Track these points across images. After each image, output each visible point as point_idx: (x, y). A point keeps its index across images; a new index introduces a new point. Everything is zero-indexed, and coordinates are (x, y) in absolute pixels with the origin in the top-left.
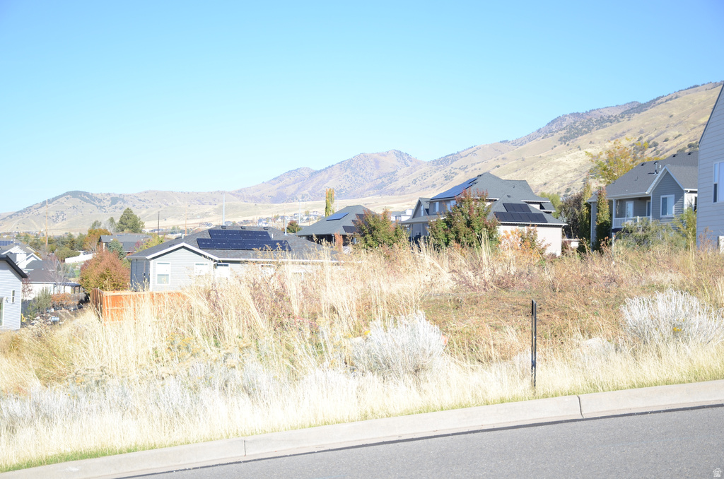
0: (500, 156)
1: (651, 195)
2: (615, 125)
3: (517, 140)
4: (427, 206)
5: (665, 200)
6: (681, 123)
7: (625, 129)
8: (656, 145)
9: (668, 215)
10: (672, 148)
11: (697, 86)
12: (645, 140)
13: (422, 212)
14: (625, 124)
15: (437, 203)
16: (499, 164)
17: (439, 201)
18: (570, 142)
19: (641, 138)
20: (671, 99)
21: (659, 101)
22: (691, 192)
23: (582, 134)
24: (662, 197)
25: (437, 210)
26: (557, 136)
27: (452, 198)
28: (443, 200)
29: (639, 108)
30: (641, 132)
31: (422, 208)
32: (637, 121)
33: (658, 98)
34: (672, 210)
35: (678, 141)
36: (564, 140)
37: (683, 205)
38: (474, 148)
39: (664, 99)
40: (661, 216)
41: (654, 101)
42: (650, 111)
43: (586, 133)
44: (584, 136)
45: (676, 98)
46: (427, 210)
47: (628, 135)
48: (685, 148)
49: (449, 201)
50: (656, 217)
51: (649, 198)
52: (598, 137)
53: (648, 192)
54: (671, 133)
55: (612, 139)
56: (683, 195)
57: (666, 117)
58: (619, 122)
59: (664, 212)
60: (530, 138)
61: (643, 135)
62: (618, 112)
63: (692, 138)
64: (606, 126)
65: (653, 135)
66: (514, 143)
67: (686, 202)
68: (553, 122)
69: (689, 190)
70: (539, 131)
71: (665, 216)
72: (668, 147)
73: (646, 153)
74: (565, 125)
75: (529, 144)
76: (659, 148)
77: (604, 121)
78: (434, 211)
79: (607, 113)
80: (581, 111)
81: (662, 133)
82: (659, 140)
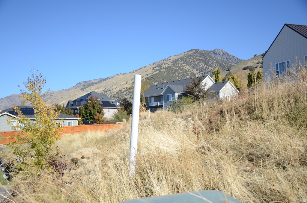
0: (62, 94)
1: (163, 94)
2: (97, 85)
3: (67, 89)
4: (72, 103)
5: (168, 96)
6: (116, 84)
7: (100, 86)
8: (110, 90)
9: (170, 101)
10: (115, 91)
11: (119, 74)
12: (107, 89)
13: (70, 105)
14: (100, 84)
15: (77, 102)
16: (62, 97)
17: (78, 101)
18: (84, 90)
19: (105, 89)
20: (112, 77)
21: (109, 78)
22: (177, 93)
23: (87, 88)
24: (167, 95)
25: (77, 104)
26: (80, 88)
27: (83, 100)
28: (79, 101)
29: (104, 80)
30: (105, 87)
31: (70, 104)
32: (103, 83)
33: (109, 77)
34: (171, 99)
35: (116, 89)
36: (82, 89)
37: (175, 97)
38: (53, 92)
39: (110, 78)
40: (167, 101)
41: (107, 78)
42: (107, 81)
43: (89, 87)
44: (88, 88)
45: (114, 77)
46: (72, 105)
47: (101, 88)
48: (119, 91)
49: (82, 101)
50: (166, 102)
51: (162, 96)
52: (92, 88)
53: (162, 94)
54: (114, 87)
55: (97, 89)
56: (175, 94)
57: (112, 83)
58: (98, 84)
59: (168, 100)
60: (71, 89)
61: (106, 88)
62: (97, 81)
63: (120, 88)
64: (94, 85)
65: (109, 88)
66: (66, 90)
67: (176, 96)
68: (78, 84)
69: (177, 92)
70: (73, 87)
71: (169, 101)
72: (114, 91)
73: (107, 93)
74: (82, 85)
75: (71, 91)
76: (111, 91)
77: (94, 84)
78: (76, 104)
79: (94, 81)
80: (86, 81)
81: (111, 87)
82: (111, 89)
